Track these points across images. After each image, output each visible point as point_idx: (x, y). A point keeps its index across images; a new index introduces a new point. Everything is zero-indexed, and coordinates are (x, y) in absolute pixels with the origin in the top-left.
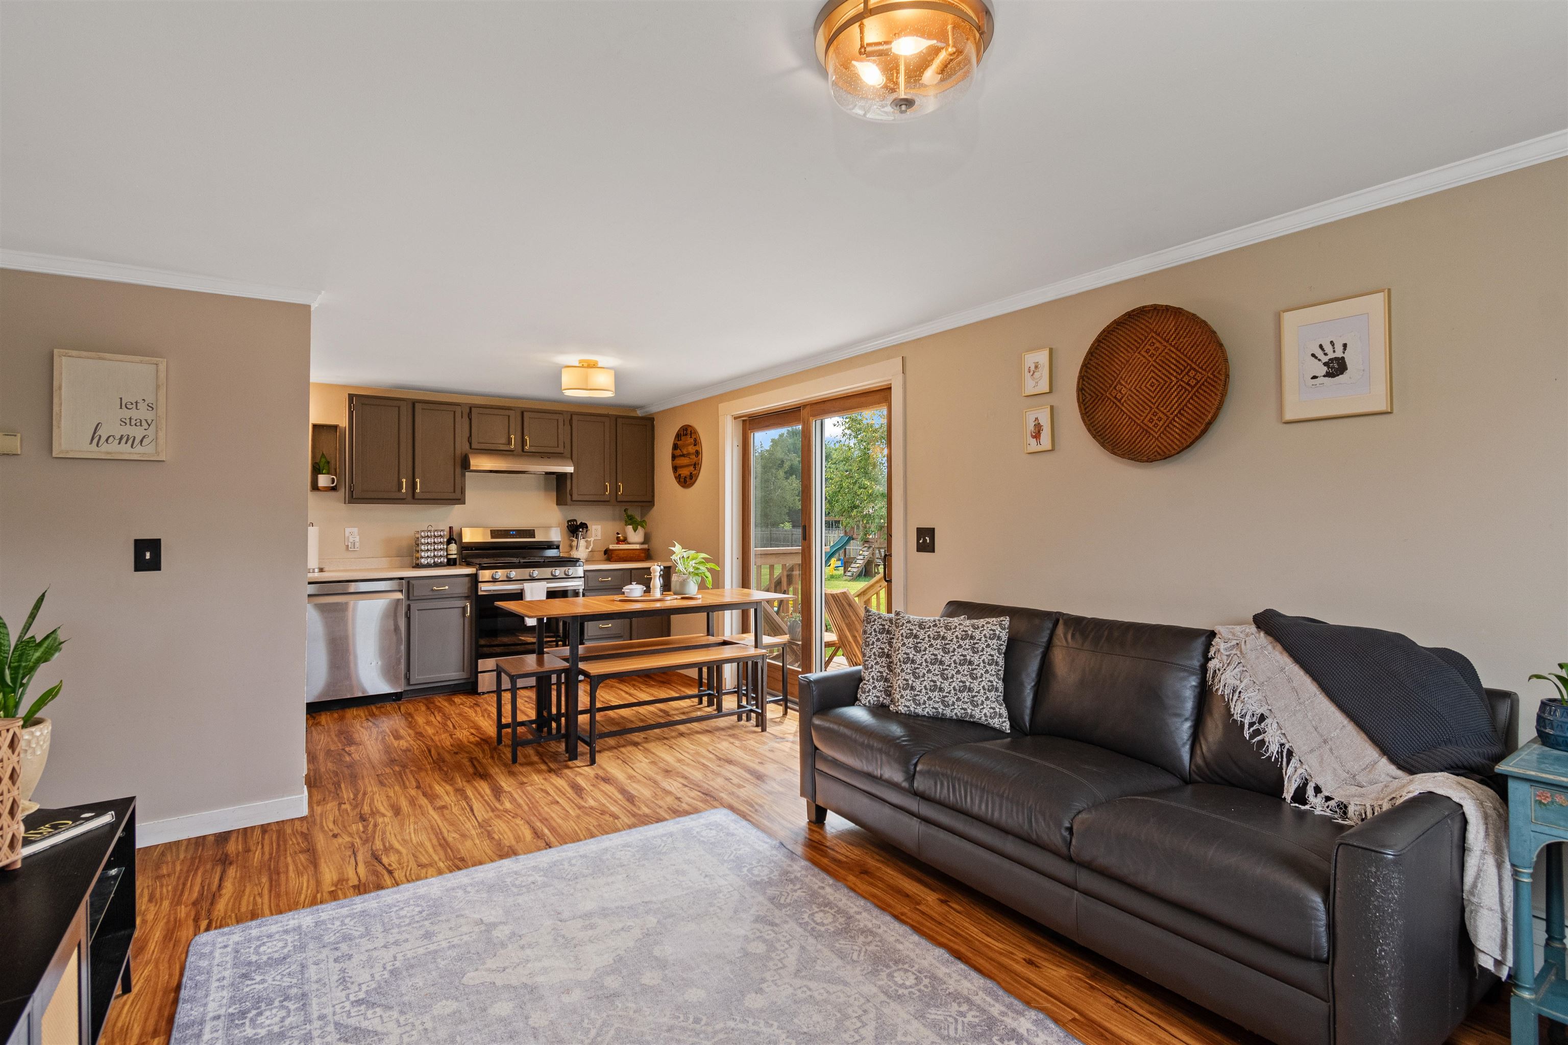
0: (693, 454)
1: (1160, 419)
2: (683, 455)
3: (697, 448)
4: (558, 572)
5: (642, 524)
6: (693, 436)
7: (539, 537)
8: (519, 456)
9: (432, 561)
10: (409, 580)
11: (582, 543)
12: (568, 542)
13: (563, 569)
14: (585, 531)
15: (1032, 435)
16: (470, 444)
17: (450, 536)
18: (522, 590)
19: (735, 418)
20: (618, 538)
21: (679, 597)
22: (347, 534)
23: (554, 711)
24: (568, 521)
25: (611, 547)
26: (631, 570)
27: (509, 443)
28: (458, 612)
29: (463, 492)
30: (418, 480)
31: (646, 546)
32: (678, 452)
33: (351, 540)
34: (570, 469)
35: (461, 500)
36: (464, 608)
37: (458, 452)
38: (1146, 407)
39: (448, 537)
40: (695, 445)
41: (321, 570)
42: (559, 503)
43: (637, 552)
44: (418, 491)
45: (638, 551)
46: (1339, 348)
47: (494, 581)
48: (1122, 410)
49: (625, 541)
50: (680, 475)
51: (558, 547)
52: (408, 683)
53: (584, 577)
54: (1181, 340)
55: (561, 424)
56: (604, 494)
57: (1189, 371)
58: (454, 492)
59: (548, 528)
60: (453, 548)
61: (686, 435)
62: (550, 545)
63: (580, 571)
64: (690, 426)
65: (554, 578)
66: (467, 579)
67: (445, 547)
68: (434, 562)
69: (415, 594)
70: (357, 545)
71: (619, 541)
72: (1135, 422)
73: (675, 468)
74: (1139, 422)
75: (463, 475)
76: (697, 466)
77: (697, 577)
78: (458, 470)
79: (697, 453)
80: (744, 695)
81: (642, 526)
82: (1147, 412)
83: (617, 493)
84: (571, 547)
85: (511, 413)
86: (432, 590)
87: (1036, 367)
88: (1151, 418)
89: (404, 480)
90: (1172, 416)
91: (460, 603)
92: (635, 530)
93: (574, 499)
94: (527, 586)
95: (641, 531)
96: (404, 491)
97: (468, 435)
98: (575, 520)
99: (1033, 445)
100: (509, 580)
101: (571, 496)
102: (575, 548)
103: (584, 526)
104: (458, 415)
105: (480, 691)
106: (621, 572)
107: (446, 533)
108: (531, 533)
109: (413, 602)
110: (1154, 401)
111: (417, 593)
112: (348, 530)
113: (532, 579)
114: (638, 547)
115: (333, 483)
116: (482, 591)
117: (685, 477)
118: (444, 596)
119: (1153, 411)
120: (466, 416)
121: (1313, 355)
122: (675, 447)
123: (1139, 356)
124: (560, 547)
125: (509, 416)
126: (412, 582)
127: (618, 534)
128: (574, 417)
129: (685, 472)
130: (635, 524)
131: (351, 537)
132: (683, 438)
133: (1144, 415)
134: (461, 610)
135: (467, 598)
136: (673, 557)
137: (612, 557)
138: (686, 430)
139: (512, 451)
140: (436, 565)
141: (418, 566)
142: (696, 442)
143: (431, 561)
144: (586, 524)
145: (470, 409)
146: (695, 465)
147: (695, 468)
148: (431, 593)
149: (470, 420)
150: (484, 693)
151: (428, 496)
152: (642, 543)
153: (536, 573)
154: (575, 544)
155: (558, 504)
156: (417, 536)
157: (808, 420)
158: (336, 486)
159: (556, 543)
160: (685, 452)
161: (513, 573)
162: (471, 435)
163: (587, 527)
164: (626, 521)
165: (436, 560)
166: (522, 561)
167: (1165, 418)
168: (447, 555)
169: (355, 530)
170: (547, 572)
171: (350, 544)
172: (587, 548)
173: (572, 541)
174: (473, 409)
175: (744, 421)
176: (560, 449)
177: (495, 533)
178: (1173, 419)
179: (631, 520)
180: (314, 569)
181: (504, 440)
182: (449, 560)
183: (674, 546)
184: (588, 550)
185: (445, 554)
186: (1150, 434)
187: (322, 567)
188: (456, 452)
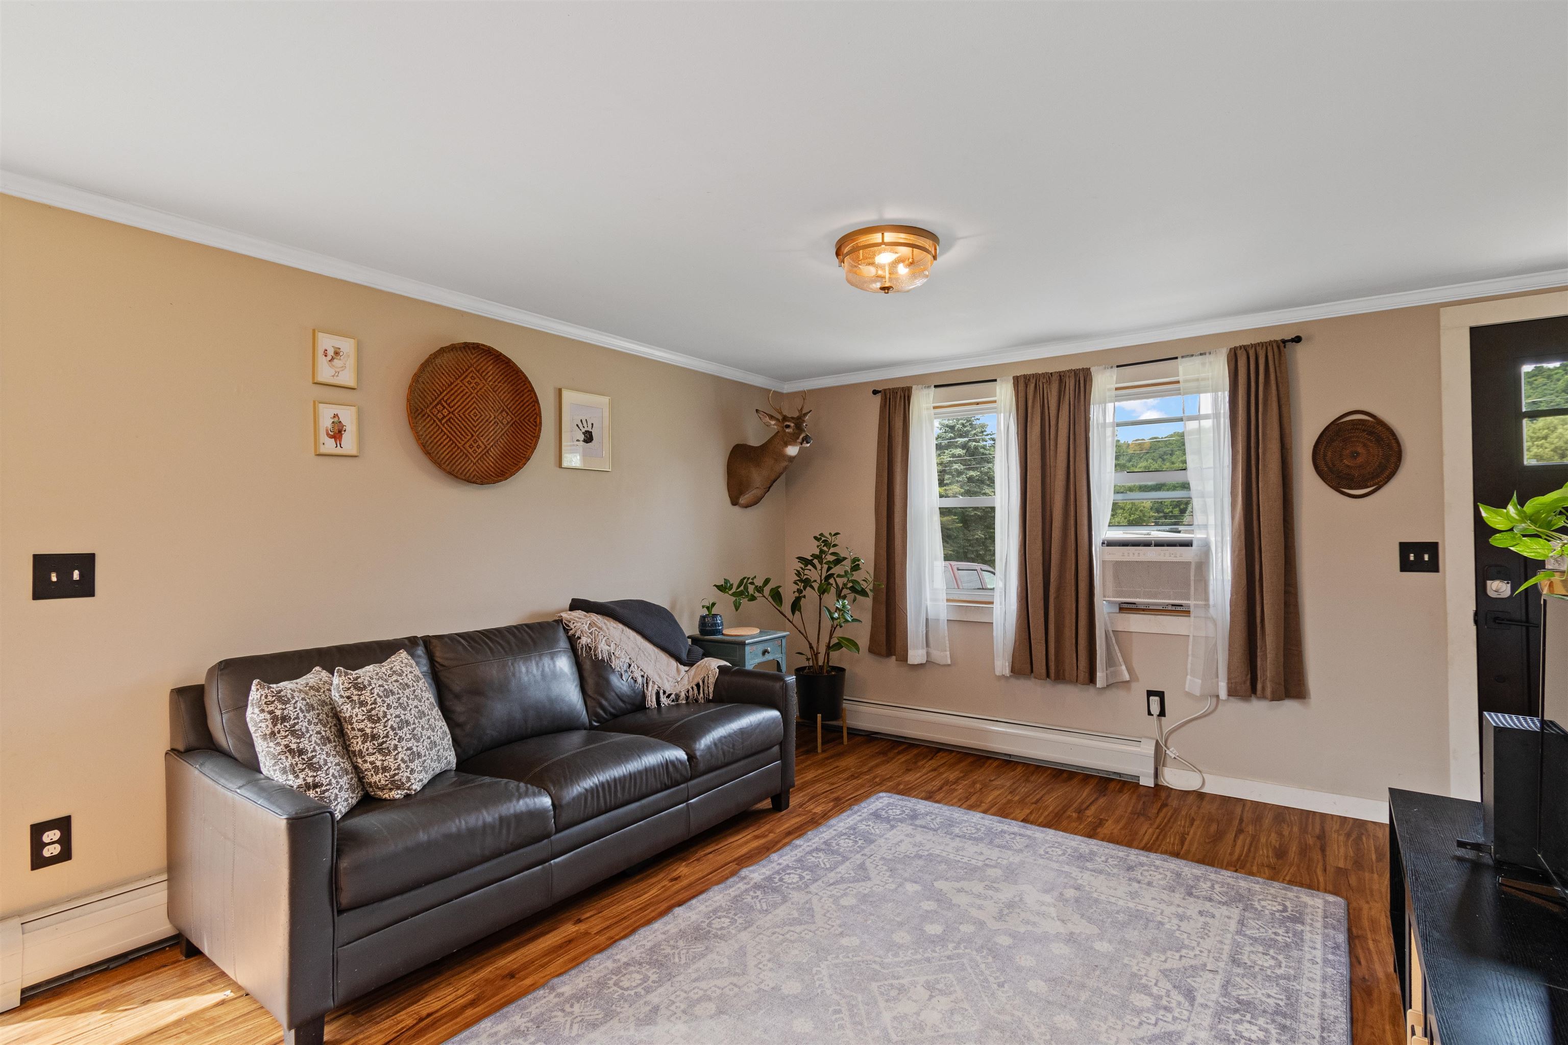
1: (479, 447)
15: (328, 434)
38: (468, 433)
46: (590, 426)
48: (442, 430)
54: (496, 383)
57: (502, 412)
72: (456, 445)
74: (459, 445)
82: (469, 438)
87: (337, 353)
88: (471, 445)
90: (489, 447)
99: (329, 445)
110: (475, 430)
119: (473, 438)
121: (577, 425)
123: (461, 384)
133: (466, 440)
167: (483, 447)
178: (490, 449)
186: (469, 458)
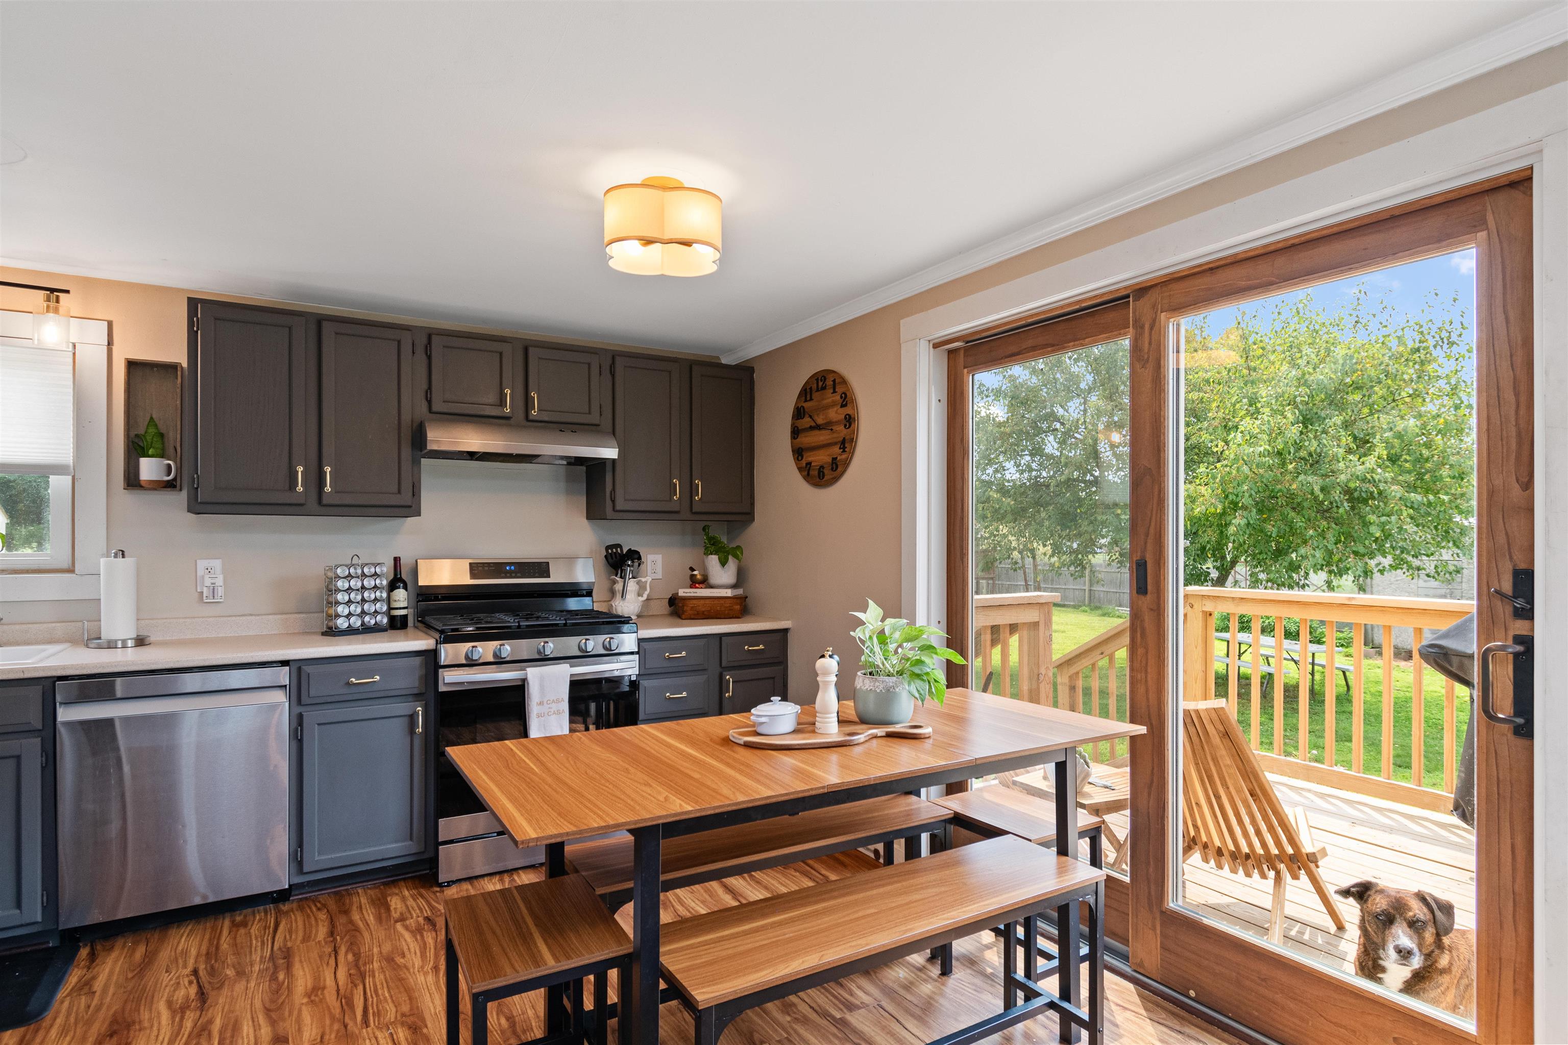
0: (838, 423)
2: (818, 427)
3: (848, 410)
4: (593, 643)
5: (736, 552)
6: (840, 390)
7: (557, 576)
8: (518, 427)
9: (359, 623)
10: (297, 667)
11: (632, 585)
12: (606, 584)
13: (601, 638)
14: (636, 564)
16: (430, 402)
17: (395, 574)
18: (524, 680)
19: (936, 346)
20: (693, 577)
21: (880, 731)
22: (200, 572)
23: (589, 1004)
24: (607, 548)
25: (682, 593)
26: (721, 636)
27: (502, 403)
28: (402, 724)
29: (416, 492)
30: (328, 469)
31: (739, 592)
32: (806, 422)
33: (208, 582)
34: (611, 453)
35: (411, 509)
36: (412, 718)
37: (406, 417)
39: (391, 577)
40: (843, 406)
41: (141, 642)
42: (591, 516)
43: (728, 603)
44: (328, 489)
45: (728, 601)
47: (471, 663)
49: (704, 582)
50: (809, 464)
51: (589, 594)
52: (300, 870)
53: (638, 653)
55: (595, 370)
56: (671, 499)
58: (399, 492)
59: (571, 559)
60: (401, 596)
61: (824, 388)
62: (575, 590)
63: (628, 641)
64: (834, 372)
65: (584, 656)
66: (418, 660)
67: (385, 595)
68: (363, 624)
69: (312, 693)
70: (220, 591)
71: (694, 582)
73: (798, 453)
75: (416, 463)
76: (847, 444)
77: (919, 683)
78: (407, 452)
79: (850, 421)
80: (1019, 942)
81: (736, 556)
83: (691, 497)
84: (613, 593)
85: (506, 349)
86: (349, 684)
89: (300, 469)
91: (403, 708)
92: (723, 563)
93: (618, 508)
94: (533, 674)
95: (732, 564)
96: (300, 488)
97: (425, 387)
98: (619, 546)
100: (499, 662)
101: (613, 501)
102: (619, 596)
103: (634, 555)
104: (406, 348)
105: (442, 878)
106: (702, 642)
107: (386, 569)
108: (542, 569)
109: (309, 708)
111: (316, 690)
112: (202, 564)
113: (543, 659)
114: (728, 593)
115: (169, 474)
116: (445, 684)
117: (822, 467)
118: (374, 695)
120: (420, 350)
122: (799, 413)
124: (594, 594)
125: (501, 354)
126: (307, 669)
127: (692, 569)
128: (619, 361)
129: (820, 458)
130: (724, 554)
131: (207, 577)
132: (816, 395)
134: (404, 722)
135: (418, 696)
136: (858, 633)
137: (684, 612)
138: (824, 379)
139: (507, 418)
140: (366, 630)
141: (332, 632)
142: (847, 400)
143: (356, 622)
144: (638, 553)
145: (429, 337)
146: (843, 442)
147: (843, 449)
148: (345, 690)
149: (429, 358)
150: (450, 883)
151: (348, 500)
152: (734, 587)
153: (551, 646)
154: (619, 587)
155: (589, 517)
156: (330, 574)
157: (1154, 322)
158: (175, 479)
159: (585, 587)
160: (820, 420)
161: (507, 649)
162: (430, 387)
163: (640, 558)
164: (706, 548)
165: (367, 619)
166: (524, 623)
168: (390, 609)
169: (217, 564)
170: (570, 644)
171: (205, 590)
172: (640, 595)
173: (614, 582)
174: (434, 338)
175: (951, 352)
176: (594, 418)
177: (476, 569)
179: (714, 546)
180: (124, 641)
181: (492, 398)
182: (392, 619)
183: (864, 609)
184: (641, 599)
185: (385, 608)
187: (143, 633)
188: (403, 417)
